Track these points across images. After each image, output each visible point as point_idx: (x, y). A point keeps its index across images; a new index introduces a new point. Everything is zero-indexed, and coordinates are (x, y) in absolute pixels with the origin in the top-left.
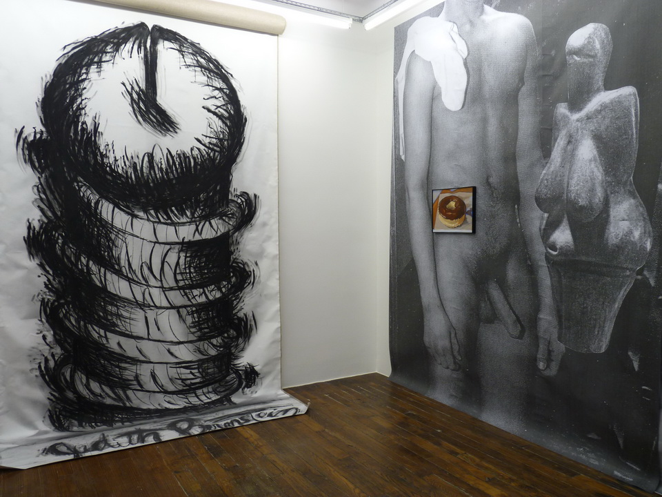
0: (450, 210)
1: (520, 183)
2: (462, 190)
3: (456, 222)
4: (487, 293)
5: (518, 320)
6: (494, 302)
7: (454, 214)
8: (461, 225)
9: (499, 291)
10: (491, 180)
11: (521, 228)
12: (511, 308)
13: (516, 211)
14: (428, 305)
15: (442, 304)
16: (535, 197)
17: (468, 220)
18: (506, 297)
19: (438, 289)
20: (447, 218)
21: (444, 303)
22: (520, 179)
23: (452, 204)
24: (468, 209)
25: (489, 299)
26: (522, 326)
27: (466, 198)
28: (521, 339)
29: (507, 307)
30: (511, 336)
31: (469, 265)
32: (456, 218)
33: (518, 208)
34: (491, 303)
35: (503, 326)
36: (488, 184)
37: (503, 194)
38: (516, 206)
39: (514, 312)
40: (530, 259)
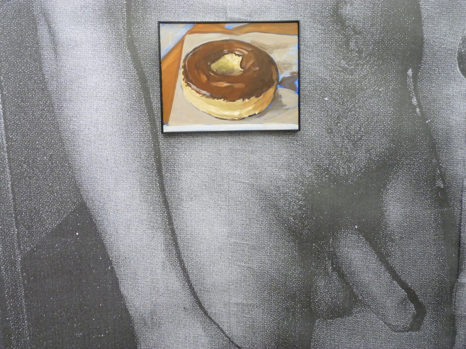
0: (225, 76)
1: (425, 24)
2: (263, 27)
3: (245, 106)
4: (333, 256)
5: (412, 296)
6: (352, 273)
7: (237, 86)
8: (261, 114)
9: (367, 248)
10: (347, 10)
11: (424, 117)
12: (395, 276)
13: (410, 81)
14: (153, 313)
15: (200, 304)
16: (460, 54)
17: (284, 100)
18: (383, 258)
19: (184, 270)
20: (213, 96)
21: (204, 298)
22: (424, 15)
23: (232, 62)
24: (284, 74)
25: (337, 269)
26: (419, 306)
27: (278, 47)
28: (418, 329)
29: (386, 276)
30: (395, 329)
31: (281, 203)
32: (245, 95)
33: (415, 77)
34: (342, 276)
35: (373, 316)
36: (337, 19)
37: (376, 43)
38: (410, 72)
39: (403, 285)
40: (443, 176)
